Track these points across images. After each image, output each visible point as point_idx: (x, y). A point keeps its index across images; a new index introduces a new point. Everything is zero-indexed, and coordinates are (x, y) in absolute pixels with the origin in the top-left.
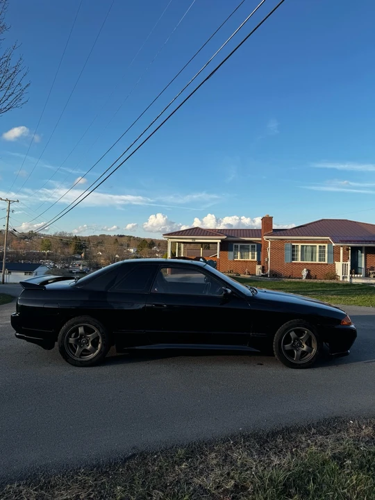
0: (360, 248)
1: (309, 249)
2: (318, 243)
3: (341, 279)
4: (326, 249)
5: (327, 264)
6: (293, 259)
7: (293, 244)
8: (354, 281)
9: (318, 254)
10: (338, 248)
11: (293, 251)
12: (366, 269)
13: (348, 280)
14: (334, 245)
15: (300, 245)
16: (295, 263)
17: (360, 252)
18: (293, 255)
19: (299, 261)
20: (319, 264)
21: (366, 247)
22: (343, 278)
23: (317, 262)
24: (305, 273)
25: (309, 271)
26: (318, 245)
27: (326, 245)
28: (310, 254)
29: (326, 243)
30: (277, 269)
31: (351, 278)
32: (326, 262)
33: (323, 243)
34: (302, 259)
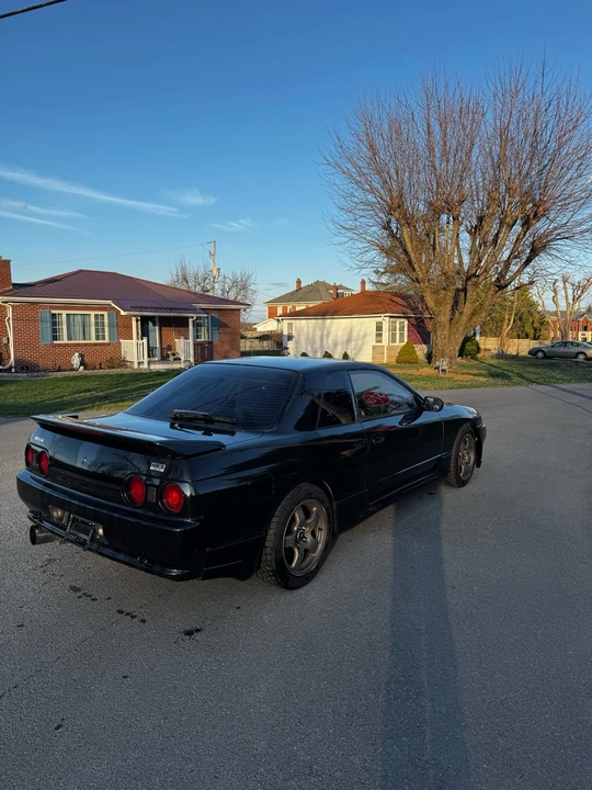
0: (152, 319)
1: (79, 319)
2: (93, 309)
3: (136, 366)
4: (106, 320)
5: (109, 344)
6: (55, 338)
7: (53, 312)
8: (153, 367)
9: (93, 329)
10: (129, 318)
11: (54, 324)
12: (162, 349)
13: (146, 366)
14: (123, 313)
15: (64, 313)
16: (59, 345)
17: (151, 324)
18: (54, 331)
19: (65, 341)
20: (96, 344)
21: (160, 317)
22: (139, 363)
23: (94, 341)
24: (76, 360)
25: (81, 356)
26: (93, 313)
27: (105, 313)
28: (81, 329)
29: (105, 309)
30: (27, 356)
31: (149, 363)
32: (107, 341)
33: (101, 309)
34: (69, 338)
